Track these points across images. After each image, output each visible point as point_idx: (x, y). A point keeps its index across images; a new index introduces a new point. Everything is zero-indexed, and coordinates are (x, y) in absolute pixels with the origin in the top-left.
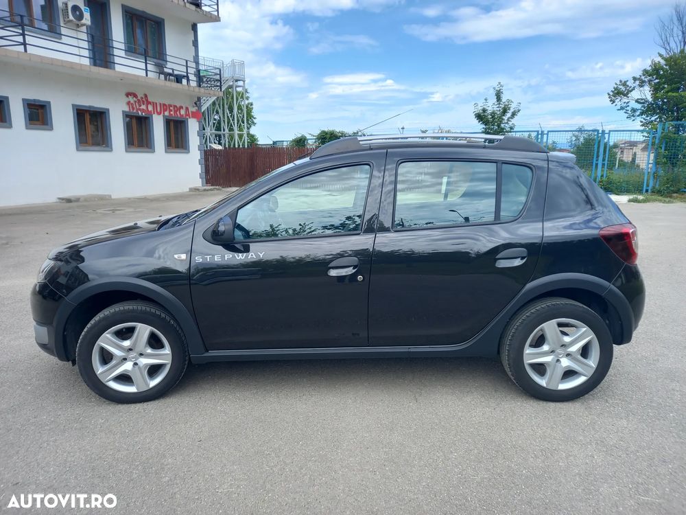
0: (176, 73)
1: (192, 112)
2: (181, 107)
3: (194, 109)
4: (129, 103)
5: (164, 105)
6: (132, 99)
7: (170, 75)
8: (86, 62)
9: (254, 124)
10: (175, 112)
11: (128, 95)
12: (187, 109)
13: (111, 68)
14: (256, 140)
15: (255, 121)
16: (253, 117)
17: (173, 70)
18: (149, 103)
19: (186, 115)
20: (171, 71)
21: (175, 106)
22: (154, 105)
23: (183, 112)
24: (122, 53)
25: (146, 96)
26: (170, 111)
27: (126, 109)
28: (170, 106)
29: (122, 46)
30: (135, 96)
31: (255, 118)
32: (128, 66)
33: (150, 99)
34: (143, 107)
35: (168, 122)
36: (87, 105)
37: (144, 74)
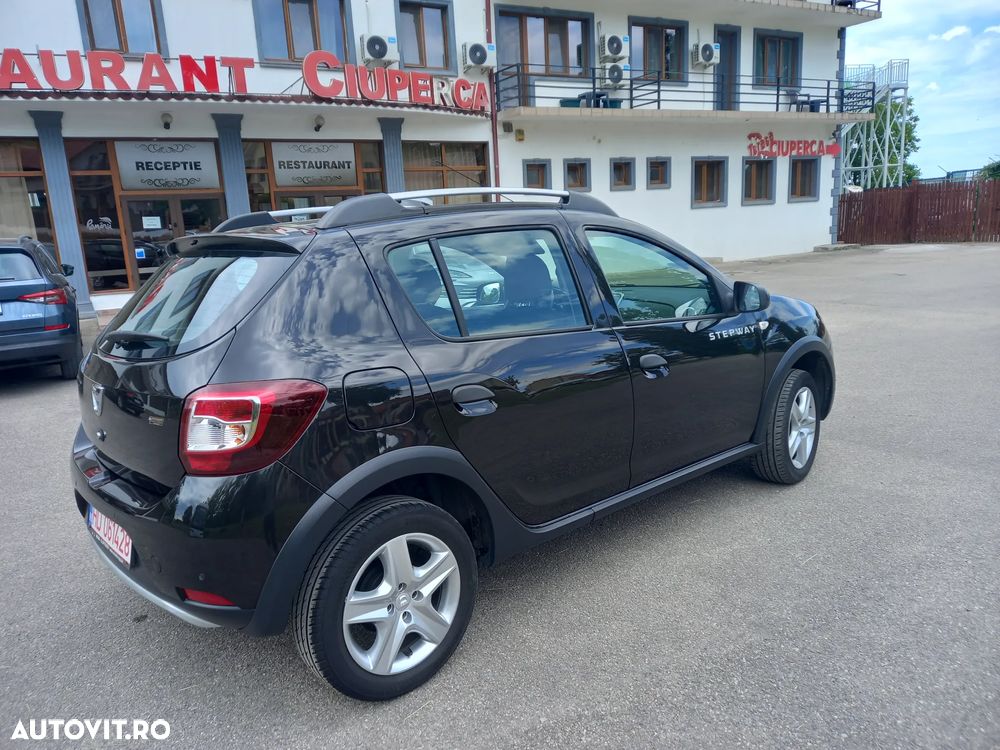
0: (812, 99)
1: (828, 146)
2: (814, 142)
3: (831, 143)
4: (750, 147)
5: (792, 142)
6: (754, 142)
7: (804, 103)
8: (709, 107)
9: (916, 149)
10: (806, 149)
11: (750, 137)
12: (821, 143)
13: (734, 110)
14: (917, 173)
15: (917, 144)
16: (914, 138)
17: (808, 96)
18: (773, 143)
19: (820, 151)
20: (806, 98)
21: (806, 142)
22: (780, 144)
23: (815, 148)
24: (749, 89)
25: (771, 134)
26: (799, 148)
27: (747, 153)
28: (800, 142)
29: (750, 81)
30: (758, 136)
31: (917, 141)
32: (757, 102)
33: (775, 138)
34: (767, 149)
35: (795, 164)
36: (706, 155)
37: (773, 108)
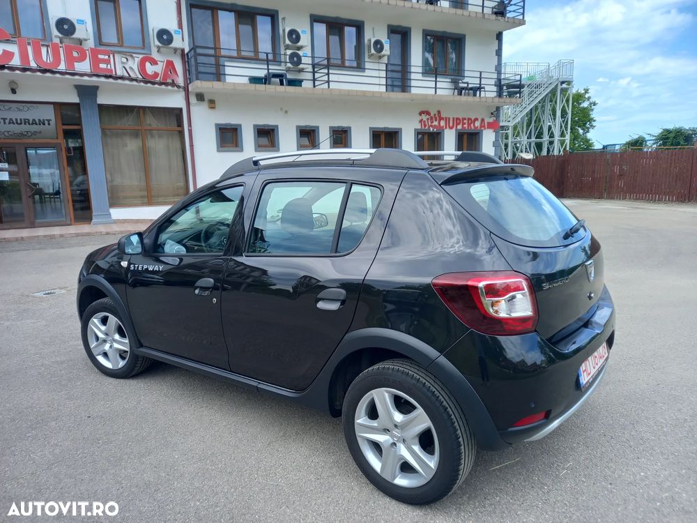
0: (470, 86)
1: (489, 123)
2: (476, 119)
3: (491, 120)
4: (421, 121)
5: (458, 119)
6: (424, 117)
9: (593, 127)
10: (469, 125)
11: (421, 114)
12: (483, 120)
13: (407, 92)
15: (594, 124)
17: (468, 83)
18: (441, 119)
19: (481, 127)
21: (469, 119)
22: (447, 120)
23: (478, 124)
24: (420, 76)
25: (439, 112)
26: (464, 124)
27: (418, 126)
28: (464, 119)
29: (420, 70)
30: (428, 113)
33: (443, 115)
34: (436, 123)
35: (460, 137)
36: (383, 126)
37: (432, 92)
